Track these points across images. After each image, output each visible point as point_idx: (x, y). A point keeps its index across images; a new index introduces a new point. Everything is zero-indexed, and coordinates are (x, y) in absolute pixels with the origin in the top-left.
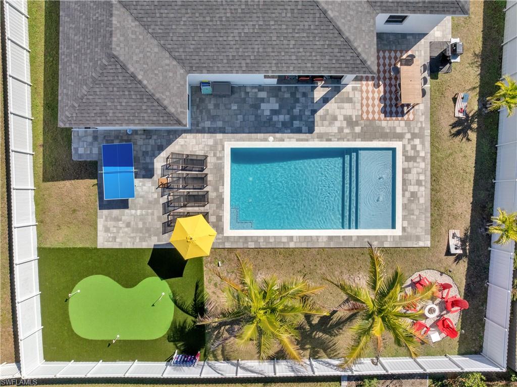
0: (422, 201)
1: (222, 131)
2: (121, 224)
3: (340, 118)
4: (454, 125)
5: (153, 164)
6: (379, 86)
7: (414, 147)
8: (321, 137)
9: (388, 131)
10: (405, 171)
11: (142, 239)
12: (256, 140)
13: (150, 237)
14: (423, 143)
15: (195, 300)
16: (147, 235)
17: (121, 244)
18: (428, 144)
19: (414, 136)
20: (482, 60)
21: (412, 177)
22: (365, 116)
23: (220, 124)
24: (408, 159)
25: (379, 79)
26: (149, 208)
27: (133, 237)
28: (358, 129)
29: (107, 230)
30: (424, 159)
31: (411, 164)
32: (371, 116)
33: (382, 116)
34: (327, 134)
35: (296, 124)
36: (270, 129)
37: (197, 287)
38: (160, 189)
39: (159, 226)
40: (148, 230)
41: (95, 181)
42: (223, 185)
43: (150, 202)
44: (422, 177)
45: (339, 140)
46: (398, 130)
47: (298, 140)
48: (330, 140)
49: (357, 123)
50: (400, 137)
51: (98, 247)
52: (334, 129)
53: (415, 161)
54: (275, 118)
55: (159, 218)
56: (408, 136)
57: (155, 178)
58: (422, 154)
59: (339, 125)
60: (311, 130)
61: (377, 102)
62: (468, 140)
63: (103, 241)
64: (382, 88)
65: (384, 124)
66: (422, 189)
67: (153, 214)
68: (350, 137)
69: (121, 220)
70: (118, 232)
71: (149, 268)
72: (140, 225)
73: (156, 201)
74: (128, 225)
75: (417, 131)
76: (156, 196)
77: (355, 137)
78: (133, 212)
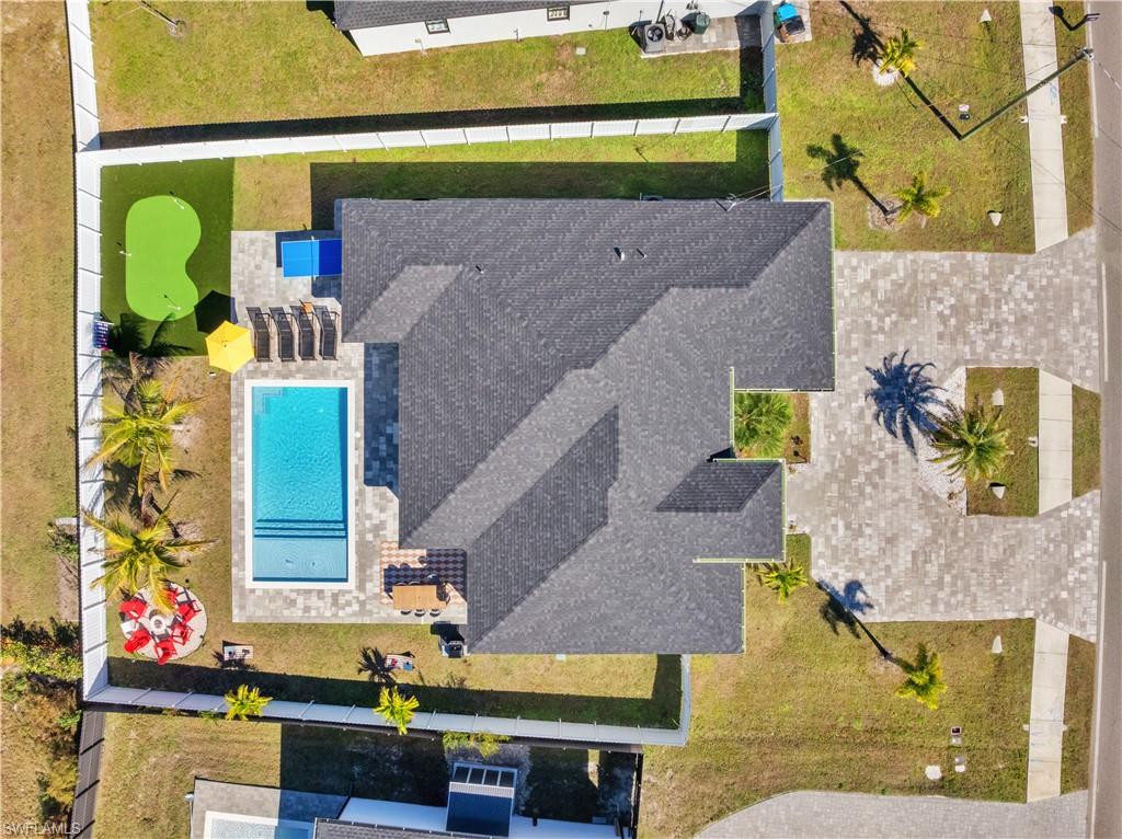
0: (286, 613)
1: (367, 378)
2: (259, 258)
3: (383, 516)
4: (376, 653)
5: (329, 296)
6: (421, 562)
7: (349, 604)
8: (361, 493)
9: (368, 573)
10: (320, 592)
11: (241, 284)
12: (357, 418)
13: (244, 292)
14: (354, 614)
15: (171, 346)
16: (246, 289)
17: (236, 259)
18: (353, 620)
19: (362, 604)
20: (458, 689)
21: (314, 601)
22: (385, 545)
23: (376, 374)
24: (335, 596)
25: (430, 562)
26: (277, 292)
27: (243, 272)
28: (369, 537)
29: (252, 242)
30: (335, 615)
31: (329, 600)
32: (385, 552)
33: (386, 566)
34: (364, 501)
35: (376, 464)
36: (370, 434)
37: (186, 349)
38: (299, 304)
39: (257, 304)
40: (252, 291)
41: (309, 228)
42: (304, 378)
43: (284, 292)
44: (313, 613)
45: (357, 514)
46: (369, 585)
47: (357, 466)
48: (357, 504)
49: (376, 536)
50: (361, 587)
51: (232, 232)
52: (369, 509)
53: (333, 605)
54: (382, 439)
55: (265, 303)
56: (362, 597)
57: (313, 299)
58: (341, 613)
59: (375, 515)
60: (368, 482)
61: (402, 560)
62: (360, 671)
63: (238, 238)
64: (419, 566)
65: (377, 568)
66: (300, 613)
67: (271, 296)
68: (360, 528)
69: (264, 258)
70: (250, 255)
71: (208, 291)
72: (257, 282)
73: (285, 300)
74: (258, 267)
75: (368, 607)
76: (292, 299)
77: (361, 534)
78: (273, 273)
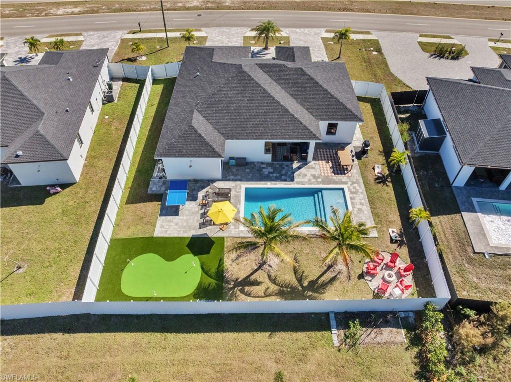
0: (366, 212)
1: (241, 180)
2: (172, 224)
3: (309, 175)
4: (376, 179)
5: (198, 194)
6: (329, 162)
7: (355, 188)
8: (298, 183)
9: (337, 180)
10: (351, 198)
11: (185, 232)
12: (260, 184)
13: (190, 230)
14: (360, 186)
15: (218, 269)
16: (188, 229)
17: (170, 234)
18: (363, 186)
19: (353, 183)
20: (384, 152)
21: (357, 201)
22: (323, 174)
23: (239, 177)
24: (352, 193)
25: (328, 160)
26: (192, 215)
27: (178, 231)
28: (320, 180)
29: (162, 227)
30: (362, 193)
31: (355, 195)
32: (326, 175)
33: (333, 174)
34: (302, 182)
35: (283, 177)
36: (269, 180)
37: (220, 260)
38: (200, 206)
39: (197, 225)
40: (189, 227)
41: (160, 203)
42: (240, 204)
43: (193, 213)
44: (363, 201)
45: (309, 184)
46: (343, 180)
47: (285, 184)
48: (304, 184)
49: (319, 177)
50: (346, 183)
51: (154, 236)
52: (306, 179)
53: (357, 194)
54: (271, 175)
55: (197, 221)
56: (350, 183)
57: (198, 201)
58: (360, 191)
59: (309, 178)
60: (292, 180)
61: (329, 169)
62: (387, 186)
63: (158, 233)
64: (330, 163)
65: (335, 178)
66: (365, 207)
67: (194, 218)
68: (316, 183)
69: (172, 221)
70: (169, 228)
71: (187, 249)
72: (185, 224)
73: (197, 212)
74: (177, 224)
75: (355, 181)
76: (197, 209)
77: (319, 183)
78: (181, 217)
